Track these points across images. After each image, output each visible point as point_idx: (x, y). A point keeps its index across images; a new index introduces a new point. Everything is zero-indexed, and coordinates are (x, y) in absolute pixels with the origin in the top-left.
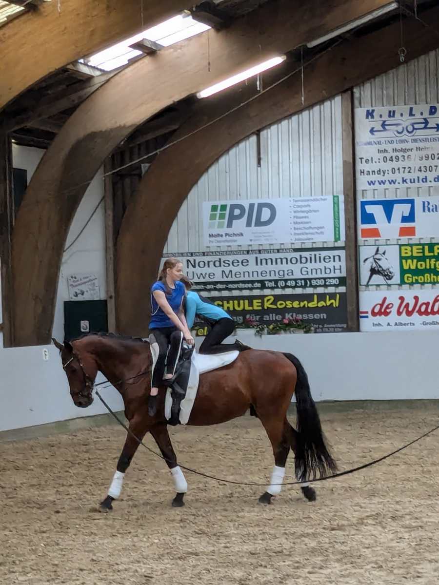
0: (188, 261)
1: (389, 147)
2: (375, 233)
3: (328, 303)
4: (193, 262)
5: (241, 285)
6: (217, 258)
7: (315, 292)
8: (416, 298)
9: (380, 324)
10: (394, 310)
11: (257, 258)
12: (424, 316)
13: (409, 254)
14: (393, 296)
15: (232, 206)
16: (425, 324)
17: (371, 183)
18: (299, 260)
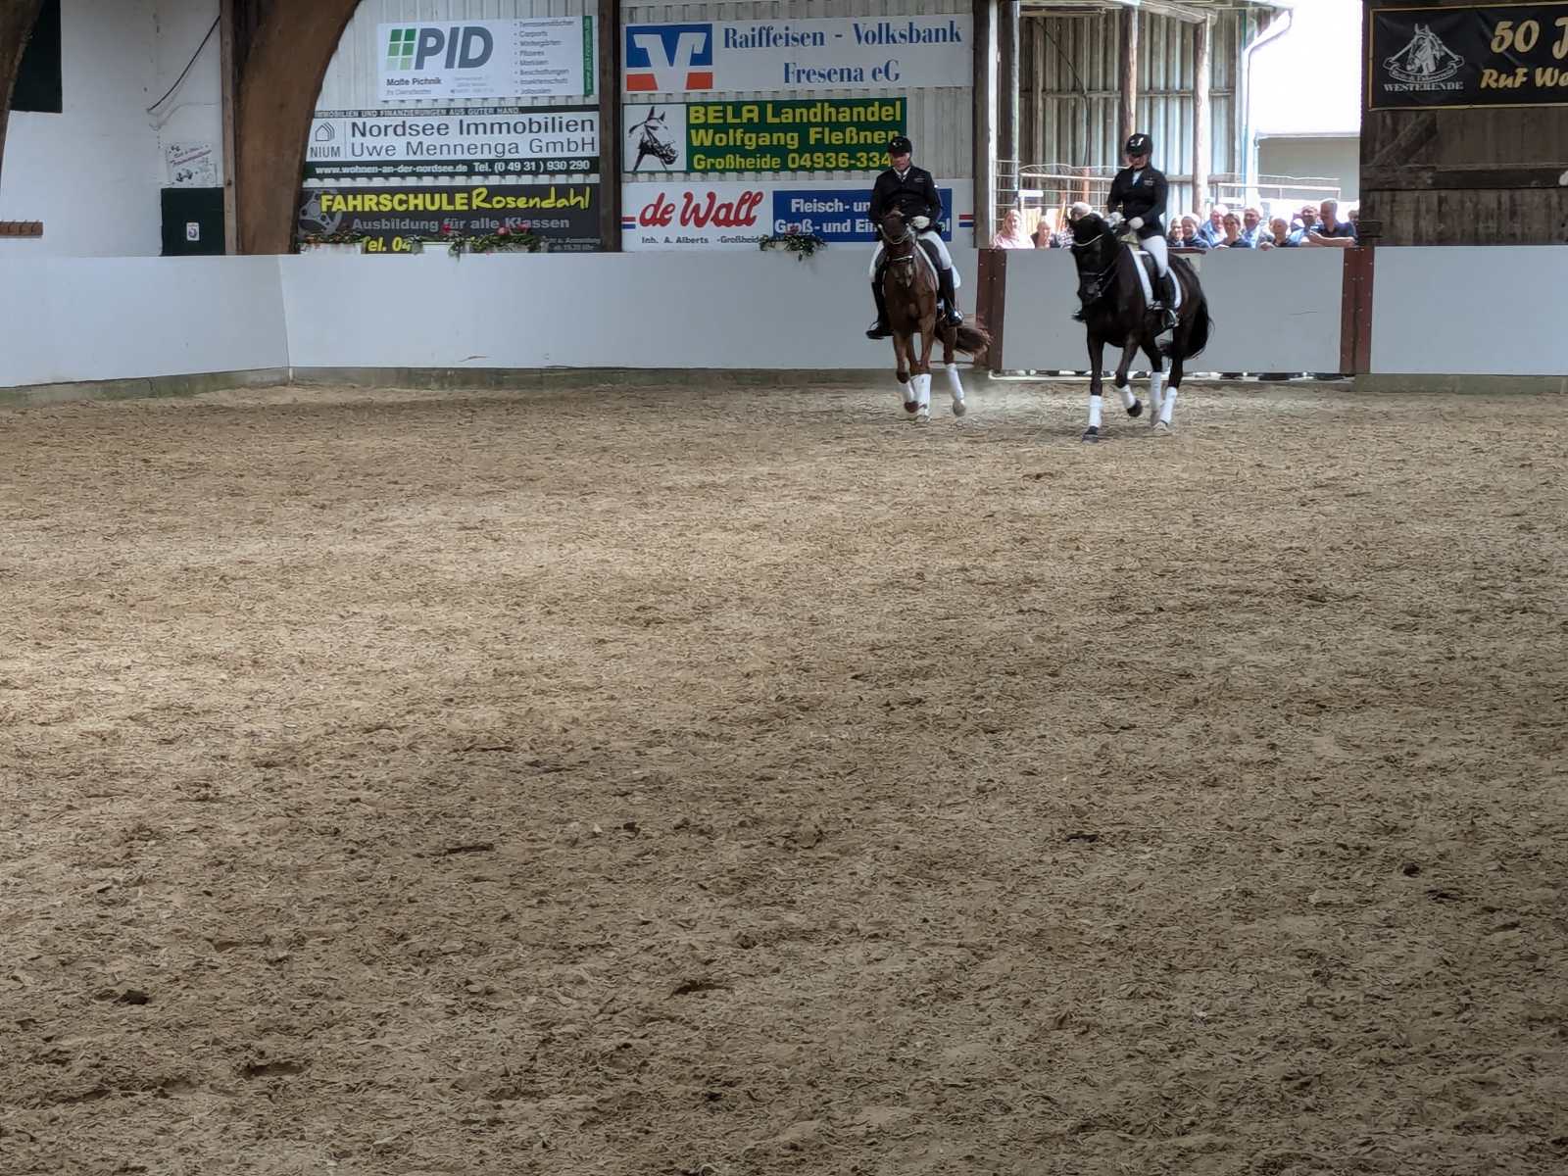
0: (354, 125)
2: (648, 83)
3: (573, 202)
4: (361, 128)
5: (436, 168)
6: (399, 121)
7: (553, 182)
8: (711, 196)
9: (652, 240)
10: (676, 215)
11: (461, 121)
12: (723, 227)
13: (702, 120)
14: (674, 192)
15: (423, 31)
16: (724, 240)
18: (528, 127)
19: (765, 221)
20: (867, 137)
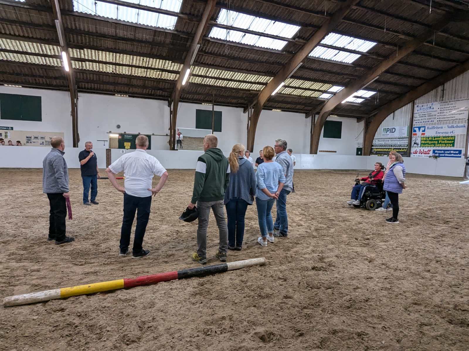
0: (378, 140)
1: (421, 114)
2: (416, 134)
3: (404, 150)
5: (387, 146)
6: (383, 140)
7: (402, 148)
9: (415, 156)
10: (418, 153)
13: (423, 139)
14: (418, 149)
15: (388, 128)
16: (425, 156)
17: (416, 123)
18: (399, 141)
19: (431, 154)
20: (448, 142)
